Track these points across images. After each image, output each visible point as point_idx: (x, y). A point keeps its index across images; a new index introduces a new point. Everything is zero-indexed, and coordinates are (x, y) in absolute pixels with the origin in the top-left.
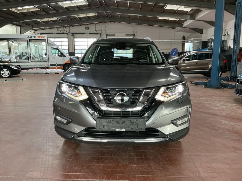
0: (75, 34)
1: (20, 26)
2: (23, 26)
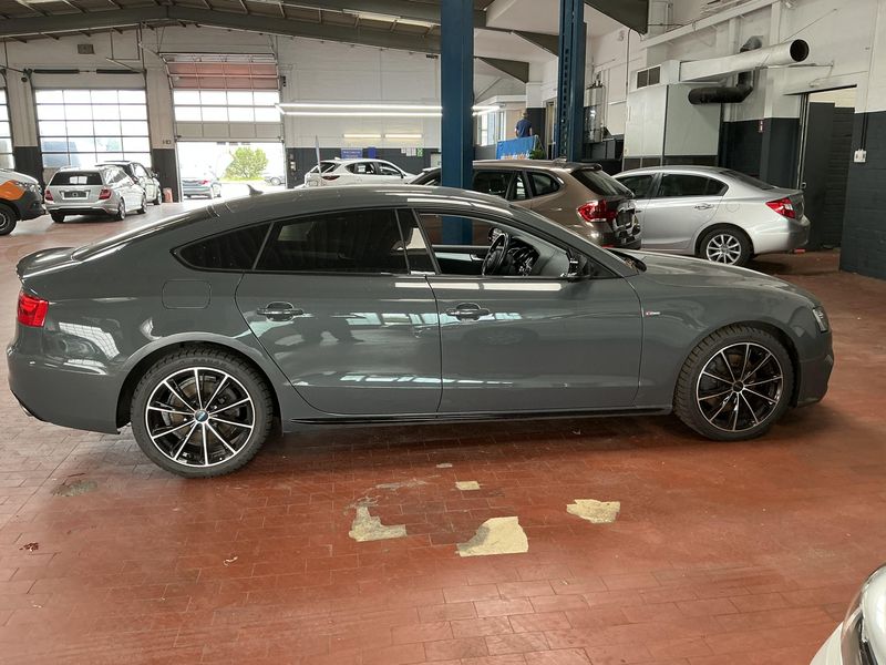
0: (37, 71)
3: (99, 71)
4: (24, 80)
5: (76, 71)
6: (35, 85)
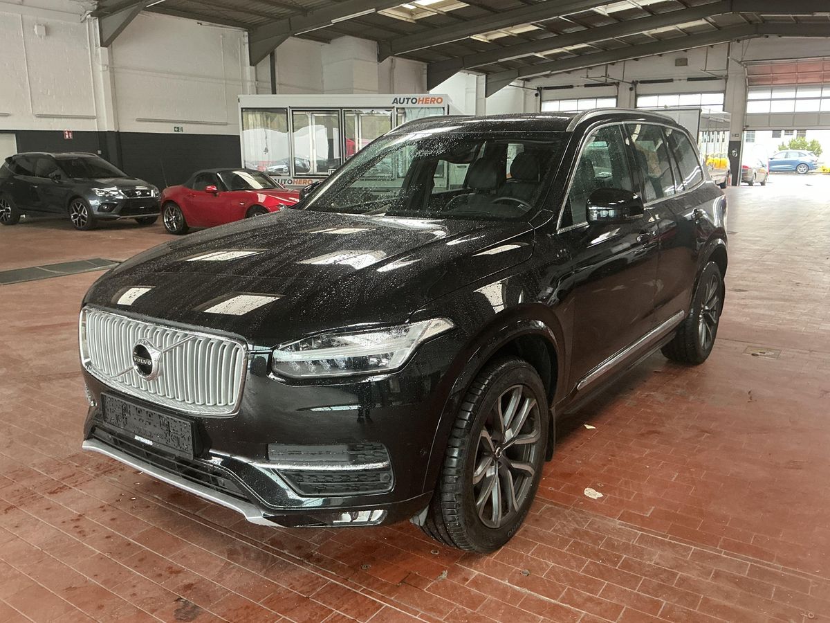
0: (641, 82)
1: (487, 72)
2: (494, 72)
3: (689, 79)
4: (631, 89)
5: (671, 80)
6: (638, 93)
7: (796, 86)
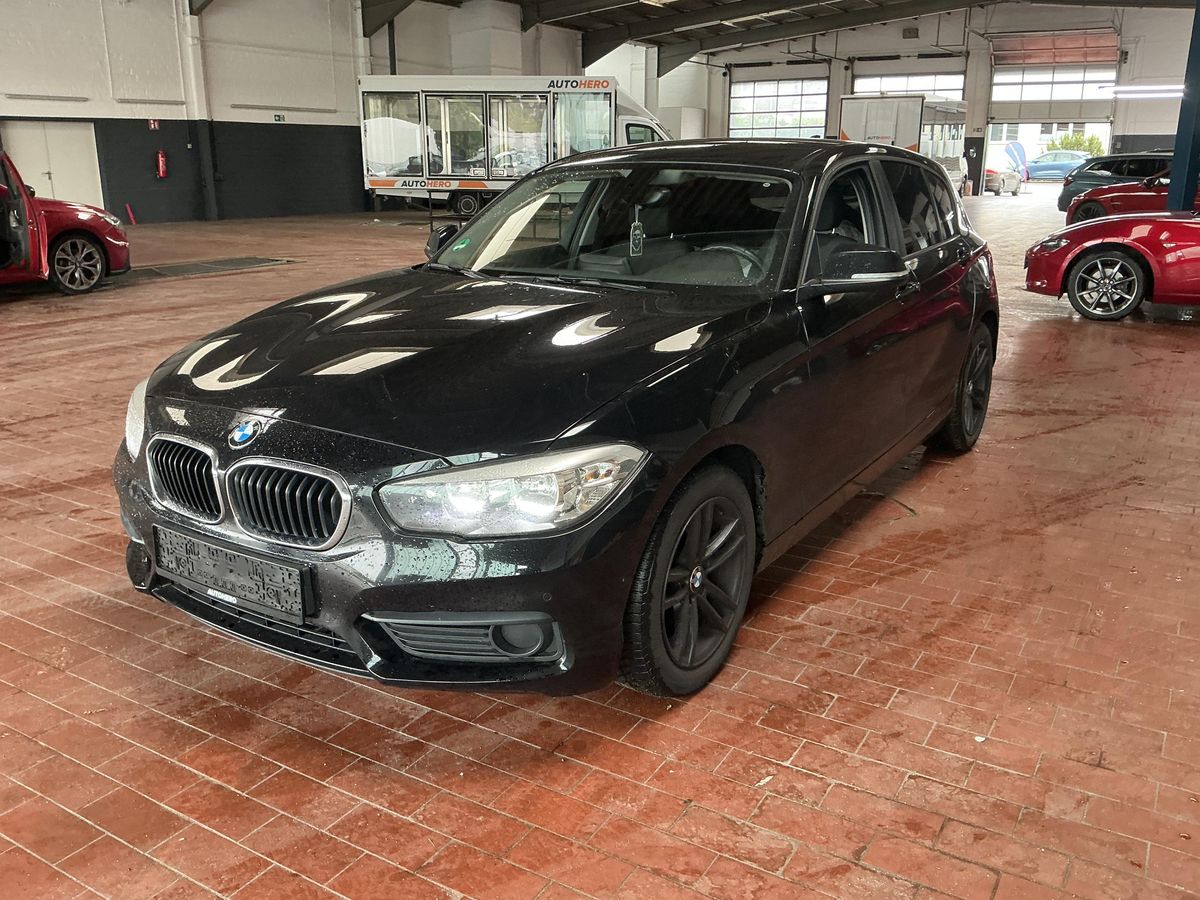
0: (860, 59)
1: (658, 43)
2: (669, 44)
3: (921, 56)
4: (847, 68)
5: (897, 57)
6: (855, 73)
7: (1054, 67)
